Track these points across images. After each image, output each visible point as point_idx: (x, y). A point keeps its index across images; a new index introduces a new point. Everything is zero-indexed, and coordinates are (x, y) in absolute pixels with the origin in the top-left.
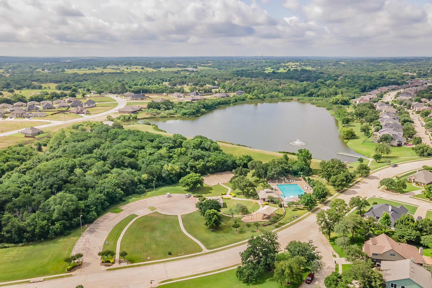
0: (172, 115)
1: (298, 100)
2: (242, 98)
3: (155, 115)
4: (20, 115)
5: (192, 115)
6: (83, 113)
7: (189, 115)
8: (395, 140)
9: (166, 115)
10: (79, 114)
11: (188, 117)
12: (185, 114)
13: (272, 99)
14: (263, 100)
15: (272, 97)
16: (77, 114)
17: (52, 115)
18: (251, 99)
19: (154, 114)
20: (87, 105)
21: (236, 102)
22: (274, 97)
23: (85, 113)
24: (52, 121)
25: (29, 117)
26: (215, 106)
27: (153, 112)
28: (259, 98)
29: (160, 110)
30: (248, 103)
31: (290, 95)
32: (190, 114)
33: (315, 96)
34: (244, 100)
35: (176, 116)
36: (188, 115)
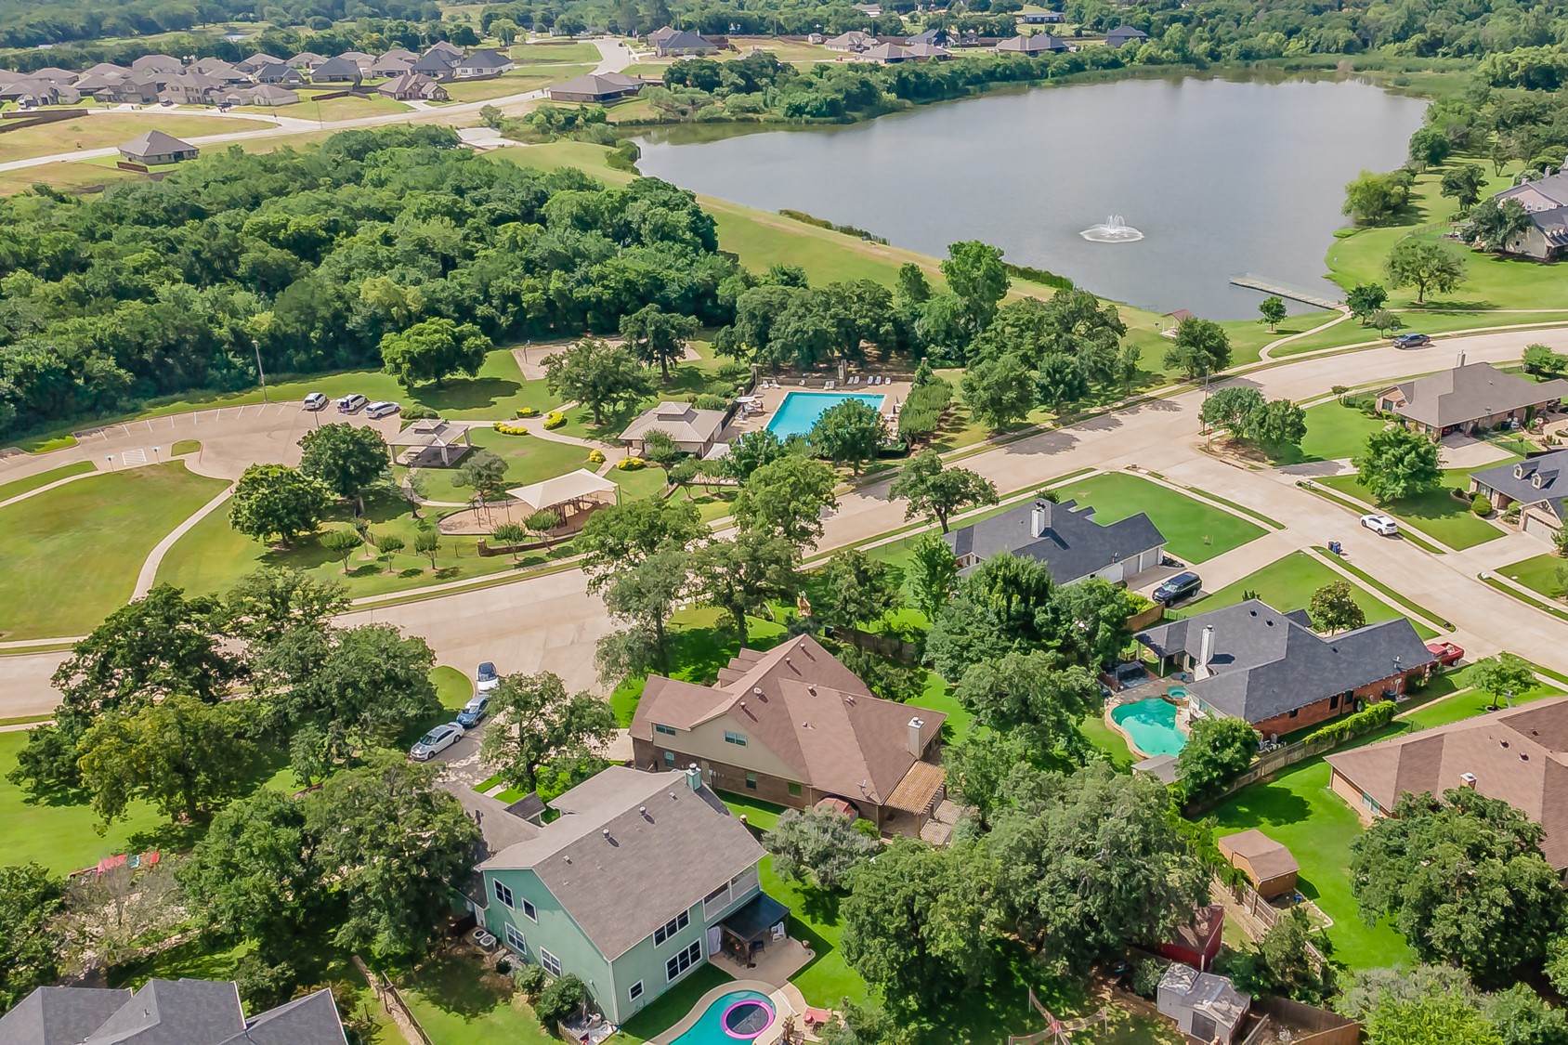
0: (750, 115)
1: (1357, 69)
2: (1105, 56)
3: (684, 113)
4: (200, 95)
5: (824, 115)
6: (425, 97)
7: (813, 116)
8: (1542, 230)
9: (726, 114)
10: (411, 98)
11: (807, 122)
12: (797, 110)
13: (1247, 65)
14: (1201, 67)
15: (1247, 55)
16: (400, 99)
17: (313, 99)
18: (1151, 60)
19: (685, 107)
20: (470, 70)
21: (1075, 70)
22: (1259, 57)
23: (430, 96)
24: (279, 120)
25: (228, 105)
26: (969, 83)
27: (676, 100)
28: (1187, 59)
29: (711, 91)
30: (1133, 75)
31: (1337, 51)
32: (819, 110)
33: (1444, 55)
34: (1115, 64)
35: (762, 117)
36: (808, 113)
